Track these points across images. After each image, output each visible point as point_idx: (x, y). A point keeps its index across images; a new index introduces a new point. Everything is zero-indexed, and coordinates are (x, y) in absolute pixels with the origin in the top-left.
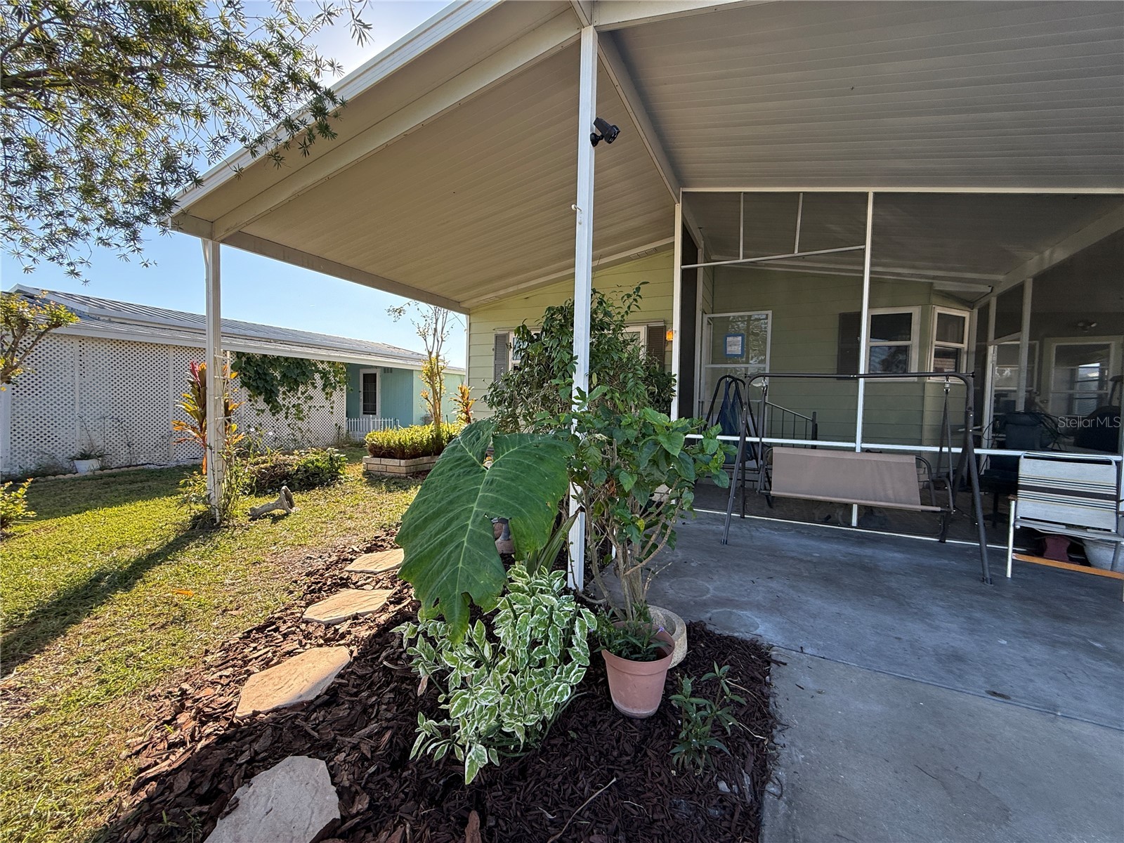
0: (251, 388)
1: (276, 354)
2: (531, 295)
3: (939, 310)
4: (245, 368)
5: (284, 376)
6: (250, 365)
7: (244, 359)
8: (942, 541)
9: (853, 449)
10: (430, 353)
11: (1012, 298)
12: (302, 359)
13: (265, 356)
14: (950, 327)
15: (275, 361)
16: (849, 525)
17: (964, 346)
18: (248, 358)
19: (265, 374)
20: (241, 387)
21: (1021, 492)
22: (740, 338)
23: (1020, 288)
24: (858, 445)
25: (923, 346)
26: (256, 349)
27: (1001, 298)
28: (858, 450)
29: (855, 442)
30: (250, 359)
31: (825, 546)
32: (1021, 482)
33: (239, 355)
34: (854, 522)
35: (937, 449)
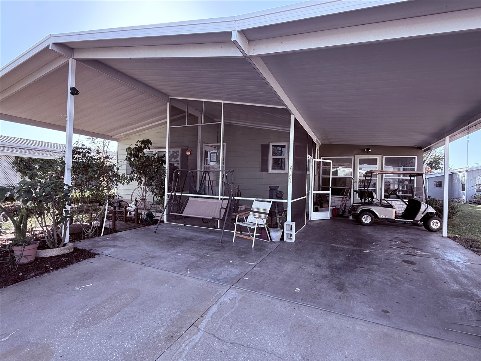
0: (22, 172)
1: (36, 157)
2: (141, 133)
4: (19, 164)
5: (40, 167)
6: (22, 162)
7: (19, 159)
9: (218, 199)
12: (50, 160)
13: (30, 158)
15: (35, 161)
18: (21, 159)
19: (30, 166)
20: (17, 172)
21: (250, 213)
24: (220, 197)
26: (26, 155)
28: (219, 199)
29: (219, 196)
30: (22, 159)
32: (252, 210)
33: (17, 158)
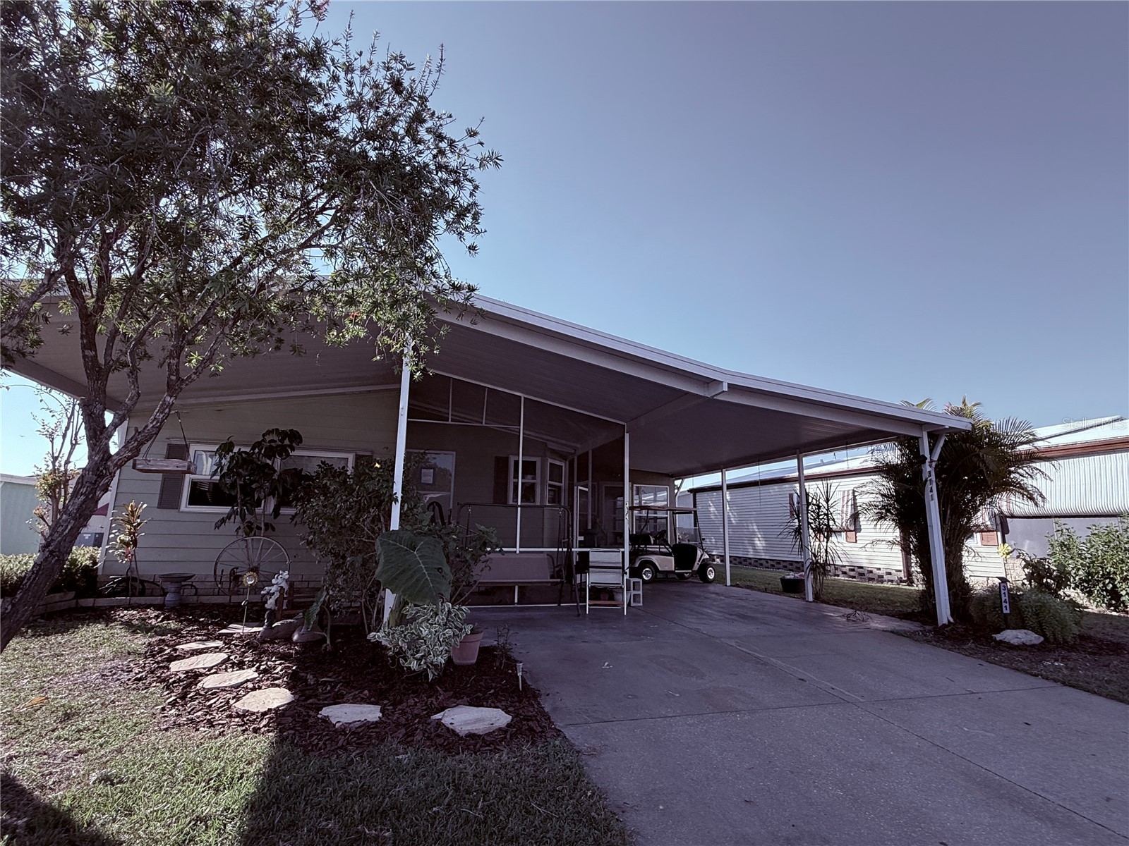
2: (226, 408)
3: (550, 461)
8: (559, 605)
9: (516, 552)
10: (55, 459)
11: (583, 458)
14: (555, 472)
16: (514, 604)
17: (562, 485)
21: (591, 569)
22: (432, 470)
23: (587, 453)
24: (518, 549)
25: (543, 483)
27: (579, 457)
28: (518, 553)
29: (516, 547)
31: (505, 614)
32: (591, 565)
34: (516, 601)
35: (556, 550)
